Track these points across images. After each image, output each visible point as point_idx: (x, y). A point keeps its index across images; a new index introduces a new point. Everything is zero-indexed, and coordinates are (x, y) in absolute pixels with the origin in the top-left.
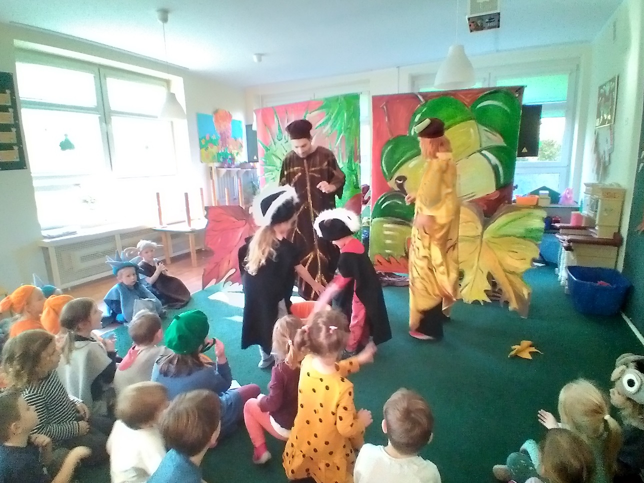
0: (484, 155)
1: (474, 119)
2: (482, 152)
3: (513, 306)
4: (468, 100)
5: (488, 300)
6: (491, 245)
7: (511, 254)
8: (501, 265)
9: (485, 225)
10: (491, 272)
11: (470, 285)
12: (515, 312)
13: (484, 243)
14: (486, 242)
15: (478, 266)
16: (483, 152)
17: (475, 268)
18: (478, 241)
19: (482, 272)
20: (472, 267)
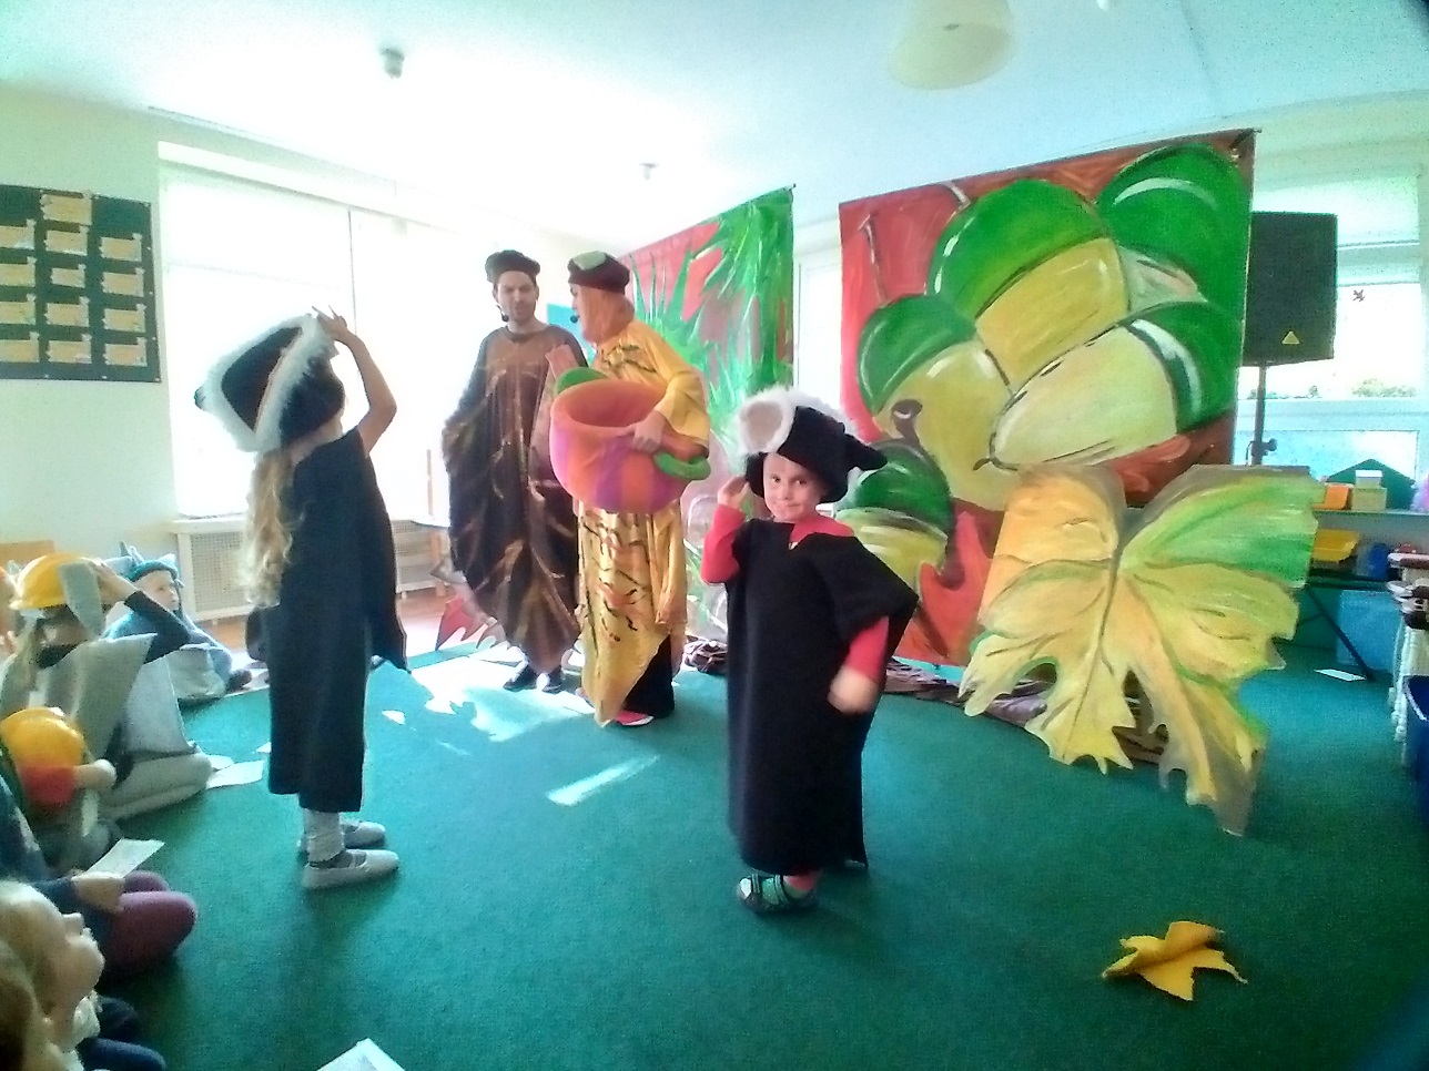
0: (1142, 335)
1: (1107, 235)
2: (1134, 325)
3: (1201, 788)
4: (1089, 185)
5: (1123, 761)
6: (1144, 589)
7: (1202, 619)
8: (1169, 650)
9: (1128, 528)
10: (1136, 672)
11: (1072, 708)
12: (1202, 809)
13: (1120, 584)
14: (1127, 581)
15: (1100, 649)
16: (1140, 325)
17: (1089, 655)
18: (1106, 575)
19: (1111, 671)
20: (1082, 654)
